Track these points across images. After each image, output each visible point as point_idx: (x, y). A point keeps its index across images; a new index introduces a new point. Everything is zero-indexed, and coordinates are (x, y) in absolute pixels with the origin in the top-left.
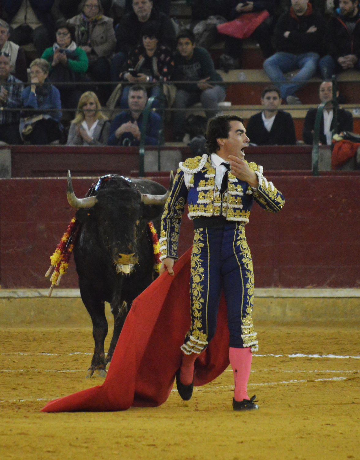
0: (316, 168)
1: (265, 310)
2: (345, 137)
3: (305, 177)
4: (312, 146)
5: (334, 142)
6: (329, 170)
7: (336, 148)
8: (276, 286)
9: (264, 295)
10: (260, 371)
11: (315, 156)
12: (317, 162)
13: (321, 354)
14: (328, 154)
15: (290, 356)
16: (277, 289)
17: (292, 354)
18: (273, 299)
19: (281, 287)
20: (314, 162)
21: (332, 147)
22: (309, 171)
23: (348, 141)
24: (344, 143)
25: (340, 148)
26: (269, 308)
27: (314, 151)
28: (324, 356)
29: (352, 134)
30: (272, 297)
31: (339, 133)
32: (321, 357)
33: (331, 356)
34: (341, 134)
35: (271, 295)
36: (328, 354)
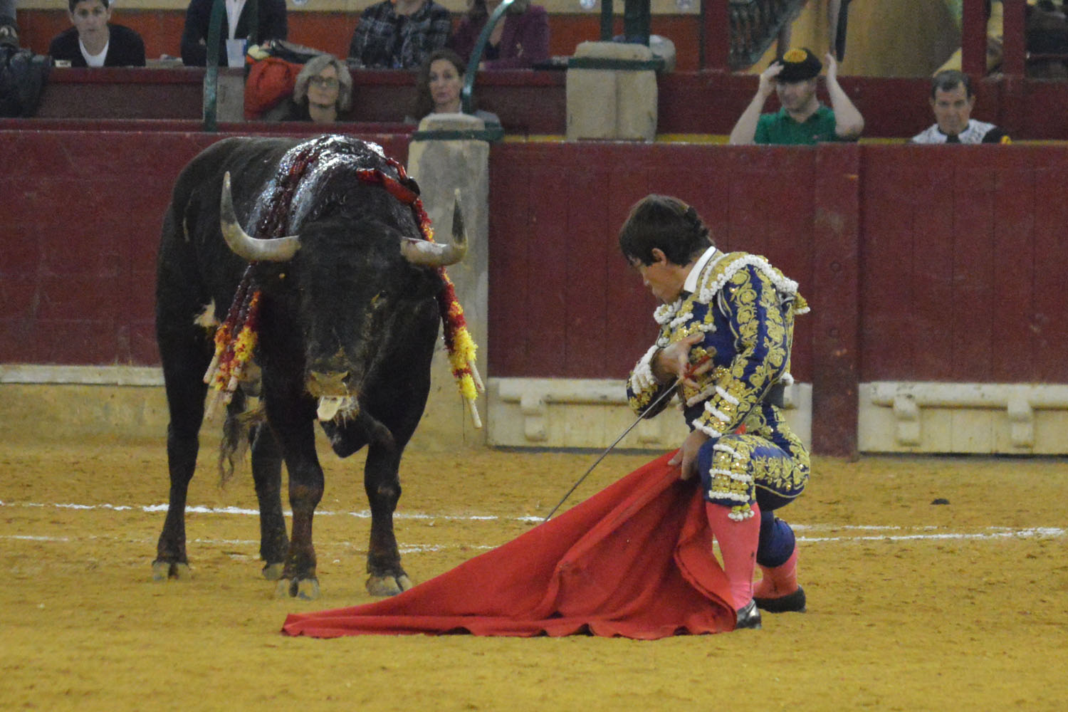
0: (211, 115)
1: (98, 411)
2: (274, 52)
3: (188, 134)
4: (203, 68)
5: (251, 63)
6: (239, 120)
7: (254, 74)
8: (123, 361)
9: (99, 380)
10: (81, 539)
11: (209, 91)
12: (214, 102)
13: (210, 505)
14: (237, 87)
15: (146, 509)
16: (124, 368)
17: (149, 505)
18: (116, 388)
19: (134, 365)
20: (206, 104)
21: (245, 72)
22: (196, 121)
23: (280, 60)
24: (270, 63)
25: (262, 74)
26: (106, 408)
27: (208, 79)
28: (218, 510)
29: (288, 45)
30: (116, 384)
31: (260, 44)
32: (211, 512)
33: (232, 510)
34: (265, 46)
35: (114, 381)
36: (227, 505)
